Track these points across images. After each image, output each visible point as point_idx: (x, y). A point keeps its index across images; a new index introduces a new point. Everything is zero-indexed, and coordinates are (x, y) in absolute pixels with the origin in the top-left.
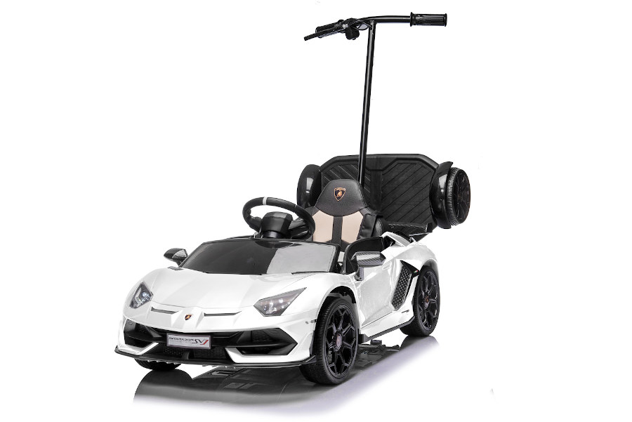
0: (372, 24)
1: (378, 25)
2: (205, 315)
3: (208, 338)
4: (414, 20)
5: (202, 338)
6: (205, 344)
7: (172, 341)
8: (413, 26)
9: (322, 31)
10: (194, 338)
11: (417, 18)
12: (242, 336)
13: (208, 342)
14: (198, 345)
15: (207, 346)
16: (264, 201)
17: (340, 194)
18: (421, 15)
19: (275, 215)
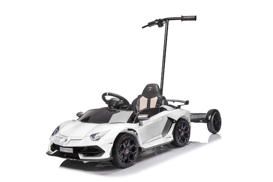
0: (167, 21)
1: (169, 21)
2: (72, 140)
3: (72, 149)
4: (183, 19)
5: (70, 149)
7: (62, 150)
8: (183, 21)
9: (151, 24)
10: (68, 149)
11: (184, 18)
12: (84, 149)
13: (72, 150)
14: (69, 152)
15: (72, 152)
16: (107, 94)
17: (150, 89)
18: (186, 17)
19: (114, 100)
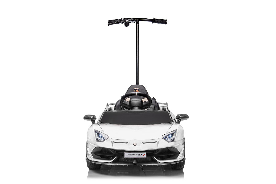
0: (138, 21)
1: (140, 22)
2: (143, 143)
3: (145, 153)
5: (142, 153)
6: (144, 155)
7: (128, 155)
8: (154, 23)
10: (139, 153)
11: (156, 20)
14: (141, 156)
17: (137, 91)
